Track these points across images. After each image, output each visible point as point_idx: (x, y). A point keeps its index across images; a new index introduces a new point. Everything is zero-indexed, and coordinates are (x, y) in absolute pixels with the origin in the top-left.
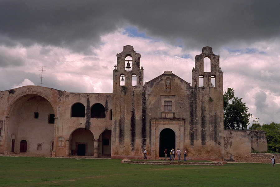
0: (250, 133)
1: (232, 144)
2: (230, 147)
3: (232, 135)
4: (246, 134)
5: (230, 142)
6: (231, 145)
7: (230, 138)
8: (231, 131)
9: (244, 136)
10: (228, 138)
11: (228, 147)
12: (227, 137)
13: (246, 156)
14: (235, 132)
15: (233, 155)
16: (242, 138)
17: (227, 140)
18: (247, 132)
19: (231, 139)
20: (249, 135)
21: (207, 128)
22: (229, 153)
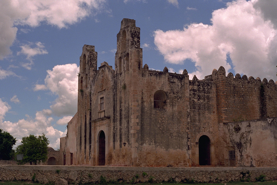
0: (272, 121)
1: (252, 142)
2: (250, 147)
3: (252, 128)
4: (268, 125)
5: (249, 139)
6: (251, 144)
7: (249, 132)
8: (249, 122)
9: (265, 128)
10: (247, 133)
11: (248, 148)
12: (246, 131)
13: (269, 159)
14: (254, 123)
15: (253, 158)
16: (263, 131)
17: (246, 137)
18: (268, 119)
19: (250, 135)
20: (271, 124)
21: (123, 125)
22: (249, 156)
